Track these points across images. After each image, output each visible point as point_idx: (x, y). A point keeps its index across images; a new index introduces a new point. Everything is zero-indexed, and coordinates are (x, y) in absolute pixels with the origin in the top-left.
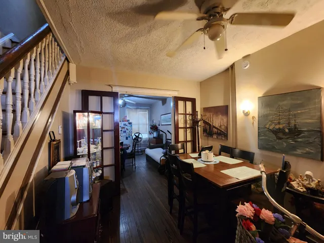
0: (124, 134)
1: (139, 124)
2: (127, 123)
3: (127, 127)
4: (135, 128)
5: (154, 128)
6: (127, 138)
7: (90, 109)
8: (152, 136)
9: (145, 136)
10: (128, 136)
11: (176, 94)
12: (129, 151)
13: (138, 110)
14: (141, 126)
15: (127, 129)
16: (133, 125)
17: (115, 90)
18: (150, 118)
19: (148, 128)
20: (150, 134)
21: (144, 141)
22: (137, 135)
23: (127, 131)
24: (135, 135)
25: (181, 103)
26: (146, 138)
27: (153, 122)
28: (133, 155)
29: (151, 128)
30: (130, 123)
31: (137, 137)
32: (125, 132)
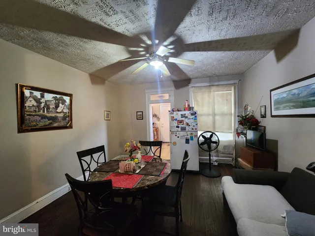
0: (182, 133)
1: (214, 115)
2: (187, 113)
3: (186, 120)
4: (204, 123)
5: (248, 122)
6: (187, 141)
8: (242, 139)
9: (226, 137)
10: (189, 137)
13: (213, 88)
15: (188, 124)
16: (198, 118)
18: (240, 101)
19: (233, 122)
20: (238, 134)
21: (225, 147)
22: (208, 135)
23: (187, 128)
24: (204, 137)
26: (230, 141)
27: (246, 109)
29: (241, 123)
30: (194, 114)
31: (208, 140)
32: (183, 129)
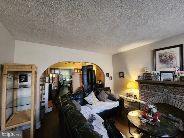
2: (61, 75)
4: (64, 77)
5: (71, 77)
6: (61, 81)
7: (52, 73)
11: (75, 68)
12: (61, 84)
13: (66, 70)
14: (66, 76)
17: (58, 68)
18: (70, 73)
19: (69, 77)
20: (70, 79)
25: (76, 70)
26: (68, 81)
28: (63, 86)
30: (62, 75)
31: (65, 80)
32: (60, 78)
